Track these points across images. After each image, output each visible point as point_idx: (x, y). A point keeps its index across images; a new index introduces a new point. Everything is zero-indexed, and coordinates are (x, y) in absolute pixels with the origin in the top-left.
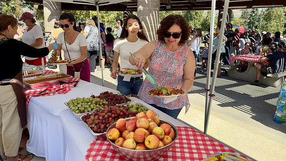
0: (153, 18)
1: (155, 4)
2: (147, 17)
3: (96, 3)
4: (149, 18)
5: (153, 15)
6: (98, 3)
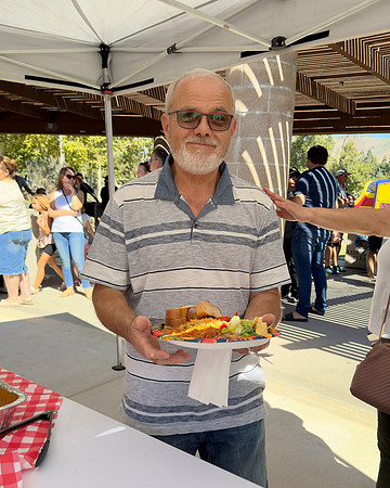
0: (278, 143)
1: (282, 98)
2: (259, 139)
6: (110, 87)
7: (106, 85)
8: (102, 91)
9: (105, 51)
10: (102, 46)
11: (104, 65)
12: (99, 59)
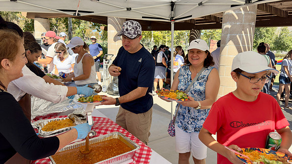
0: (247, 37)
1: (250, 17)
2: (238, 36)
3: (172, 19)
4: (241, 37)
5: (246, 33)
6: (174, 19)
7: (173, 18)
8: (171, 20)
9: (173, 4)
10: (172, 2)
11: (172, 10)
12: (170, 8)
